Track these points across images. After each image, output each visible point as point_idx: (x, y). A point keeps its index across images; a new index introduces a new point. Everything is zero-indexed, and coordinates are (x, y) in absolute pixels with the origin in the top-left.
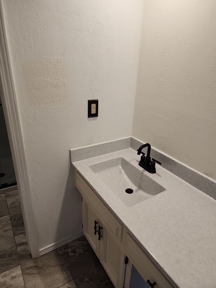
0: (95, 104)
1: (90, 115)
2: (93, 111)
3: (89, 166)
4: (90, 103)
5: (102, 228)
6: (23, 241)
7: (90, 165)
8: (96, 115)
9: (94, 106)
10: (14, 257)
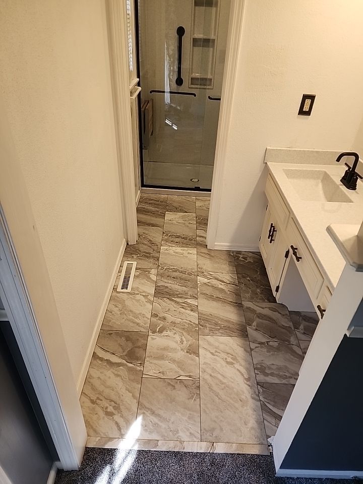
0: (310, 100)
1: (302, 112)
2: (306, 108)
3: (283, 169)
4: (305, 97)
5: (276, 231)
6: (203, 235)
7: (285, 168)
8: (308, 113)
9: (308, 102)
10: (193, 242)
